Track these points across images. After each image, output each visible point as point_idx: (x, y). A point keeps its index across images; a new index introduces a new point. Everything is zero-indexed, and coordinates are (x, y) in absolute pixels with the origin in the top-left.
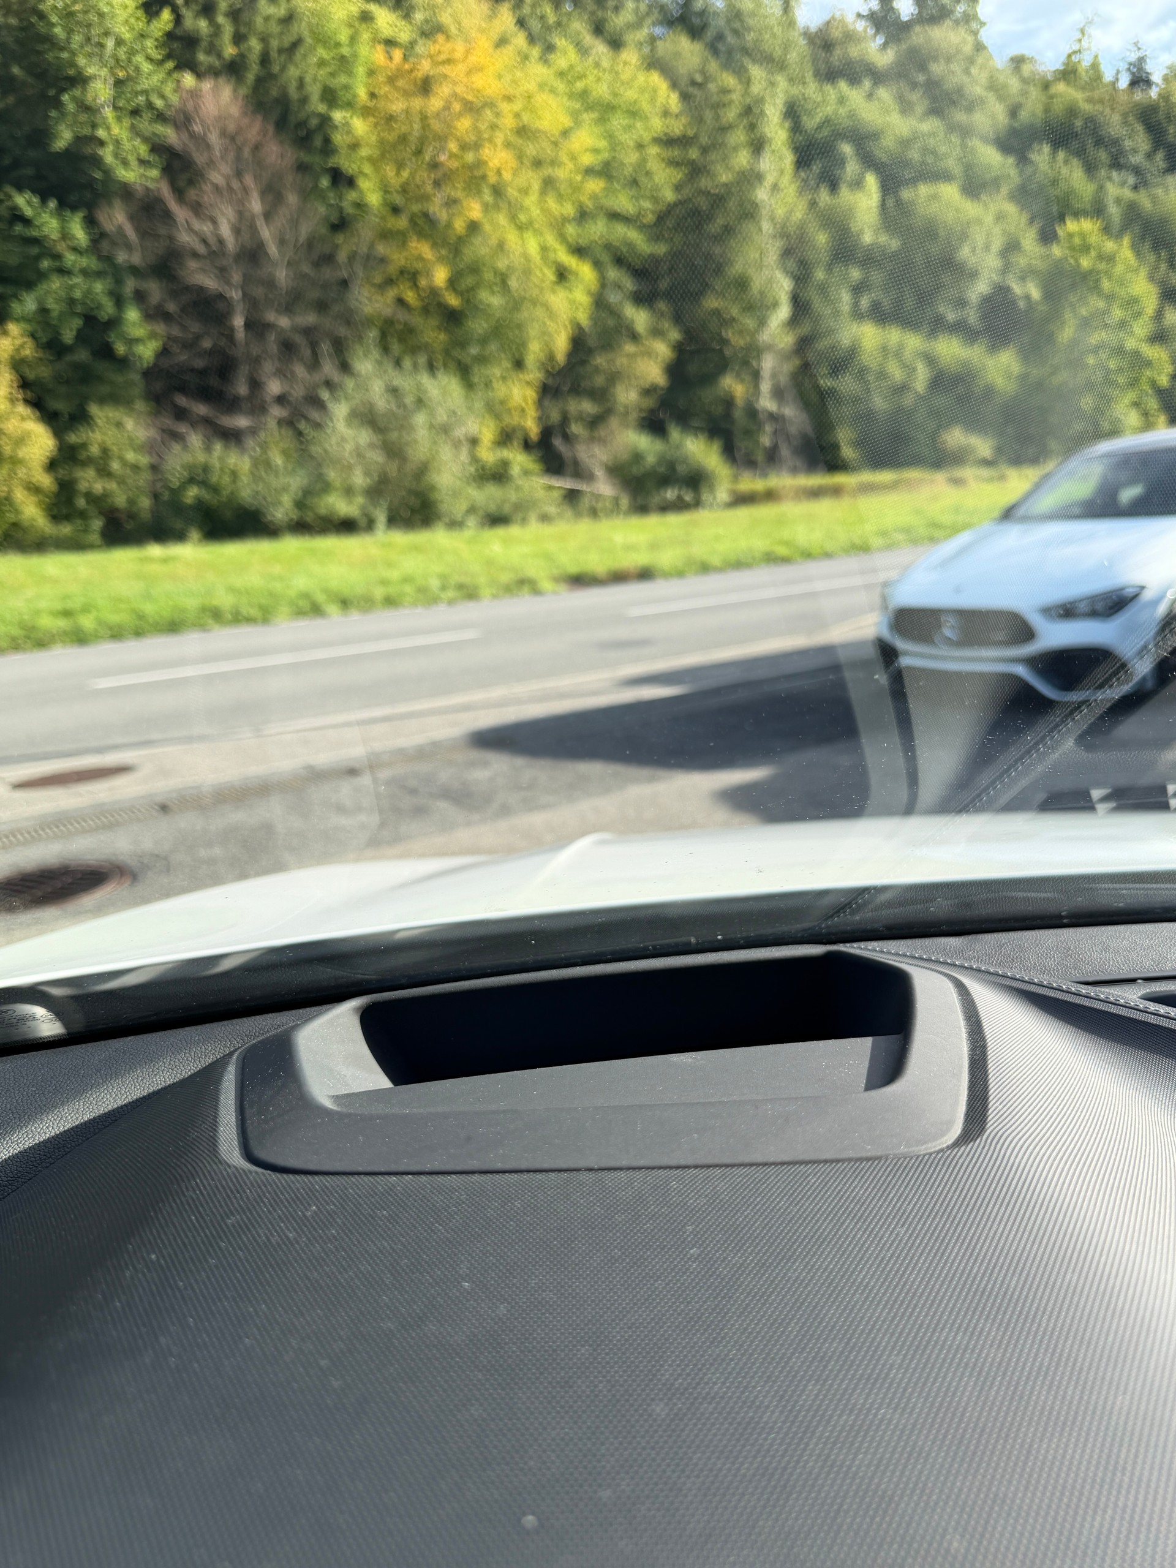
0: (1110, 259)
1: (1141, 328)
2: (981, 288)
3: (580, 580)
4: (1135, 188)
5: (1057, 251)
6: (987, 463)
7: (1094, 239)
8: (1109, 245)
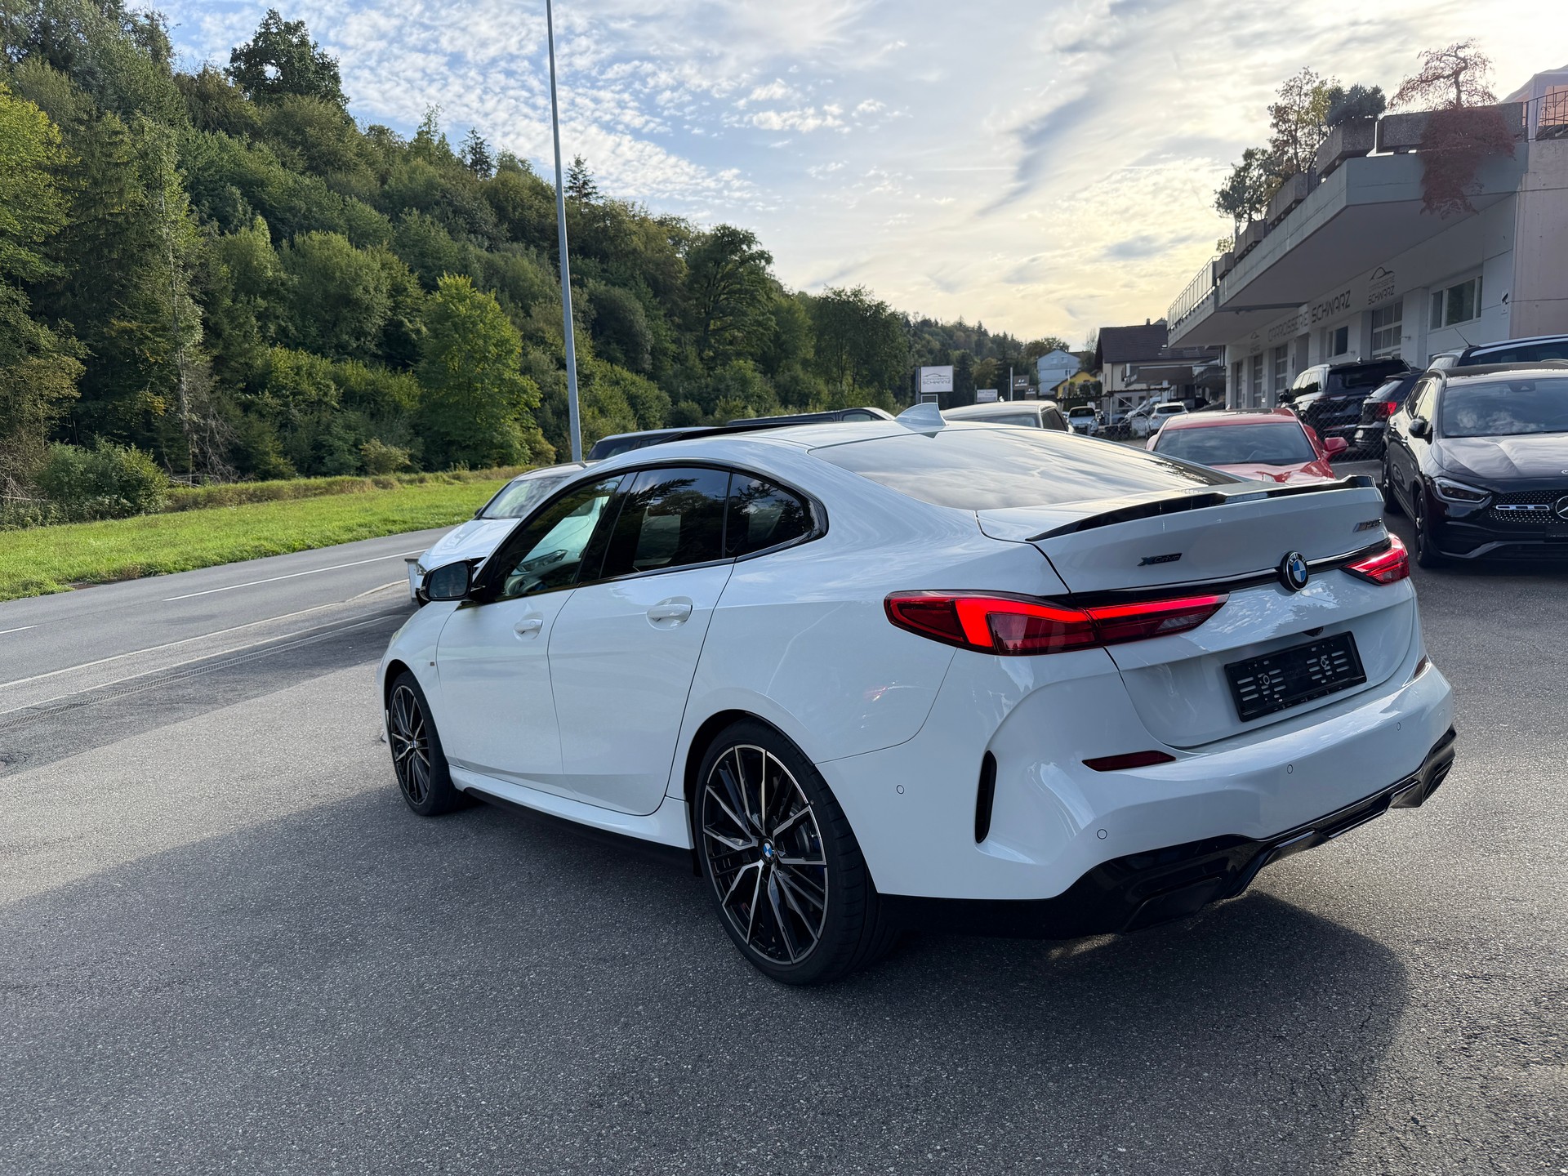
0: (481, 306)
1: (514, 362)
2: (378, 321)
3: (83, 581)
4: (489, 249)
5: (438, 297)
6: (406, 469)
7: (467, 291)
8: (480, 296)
